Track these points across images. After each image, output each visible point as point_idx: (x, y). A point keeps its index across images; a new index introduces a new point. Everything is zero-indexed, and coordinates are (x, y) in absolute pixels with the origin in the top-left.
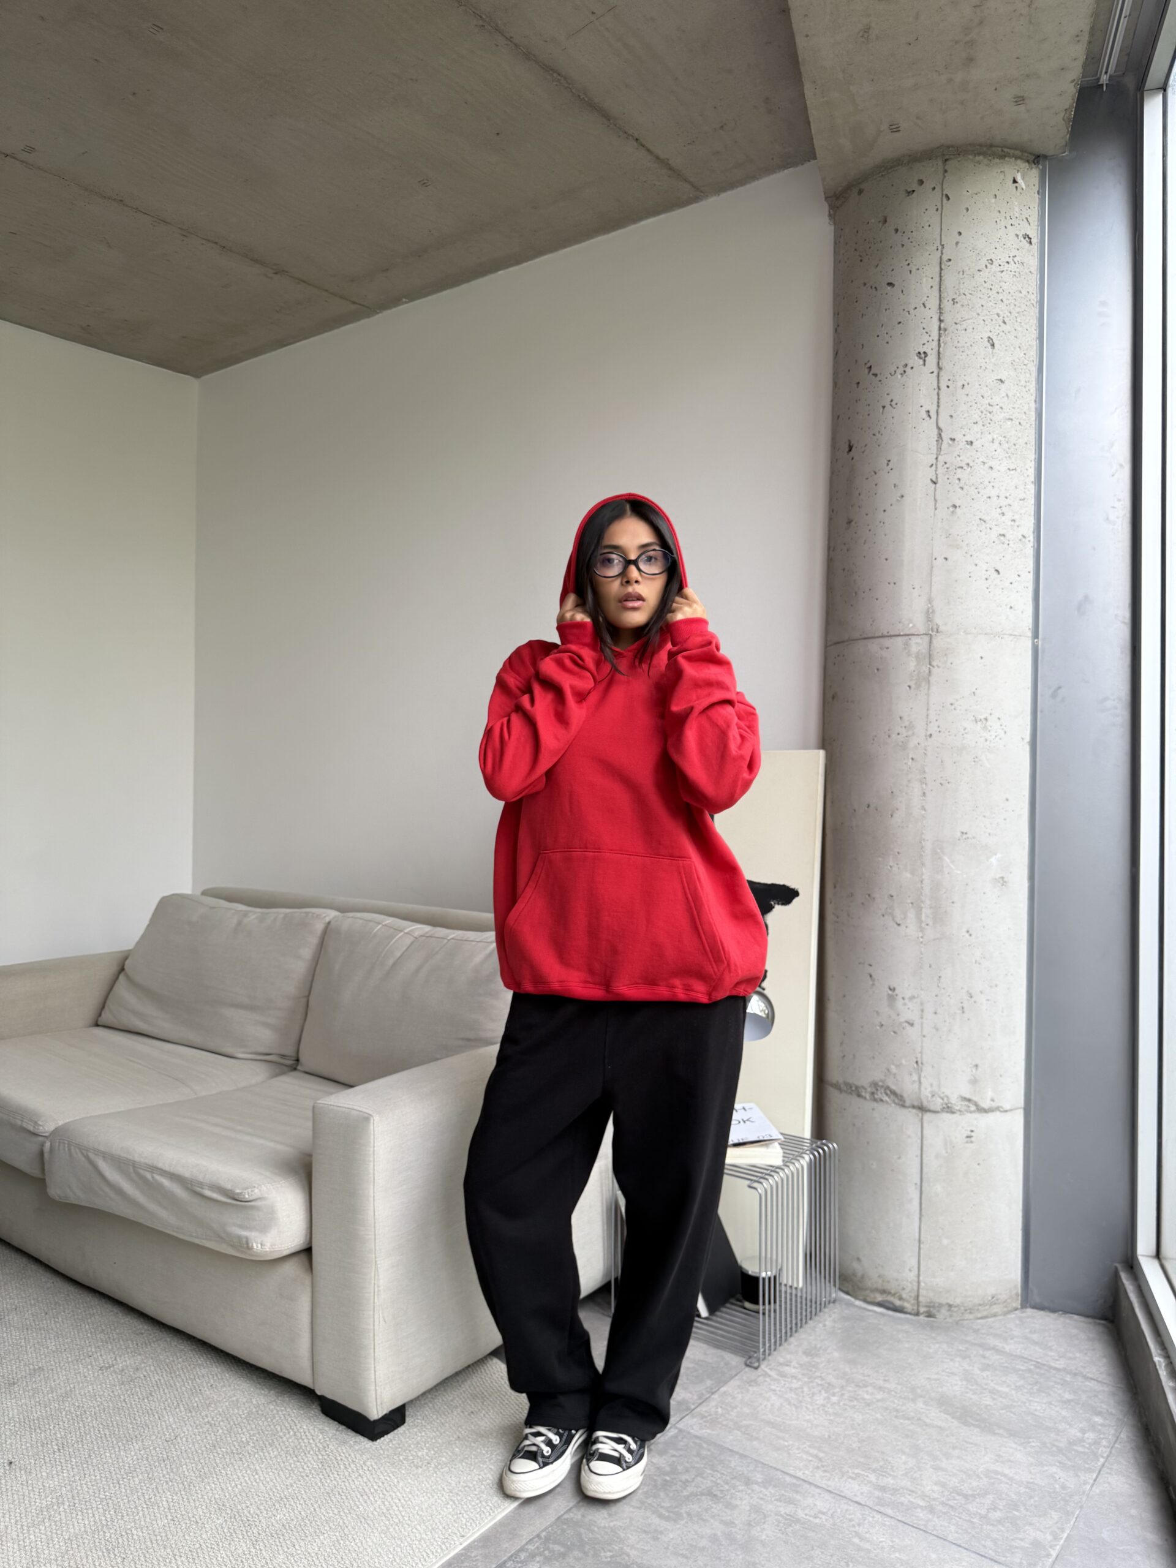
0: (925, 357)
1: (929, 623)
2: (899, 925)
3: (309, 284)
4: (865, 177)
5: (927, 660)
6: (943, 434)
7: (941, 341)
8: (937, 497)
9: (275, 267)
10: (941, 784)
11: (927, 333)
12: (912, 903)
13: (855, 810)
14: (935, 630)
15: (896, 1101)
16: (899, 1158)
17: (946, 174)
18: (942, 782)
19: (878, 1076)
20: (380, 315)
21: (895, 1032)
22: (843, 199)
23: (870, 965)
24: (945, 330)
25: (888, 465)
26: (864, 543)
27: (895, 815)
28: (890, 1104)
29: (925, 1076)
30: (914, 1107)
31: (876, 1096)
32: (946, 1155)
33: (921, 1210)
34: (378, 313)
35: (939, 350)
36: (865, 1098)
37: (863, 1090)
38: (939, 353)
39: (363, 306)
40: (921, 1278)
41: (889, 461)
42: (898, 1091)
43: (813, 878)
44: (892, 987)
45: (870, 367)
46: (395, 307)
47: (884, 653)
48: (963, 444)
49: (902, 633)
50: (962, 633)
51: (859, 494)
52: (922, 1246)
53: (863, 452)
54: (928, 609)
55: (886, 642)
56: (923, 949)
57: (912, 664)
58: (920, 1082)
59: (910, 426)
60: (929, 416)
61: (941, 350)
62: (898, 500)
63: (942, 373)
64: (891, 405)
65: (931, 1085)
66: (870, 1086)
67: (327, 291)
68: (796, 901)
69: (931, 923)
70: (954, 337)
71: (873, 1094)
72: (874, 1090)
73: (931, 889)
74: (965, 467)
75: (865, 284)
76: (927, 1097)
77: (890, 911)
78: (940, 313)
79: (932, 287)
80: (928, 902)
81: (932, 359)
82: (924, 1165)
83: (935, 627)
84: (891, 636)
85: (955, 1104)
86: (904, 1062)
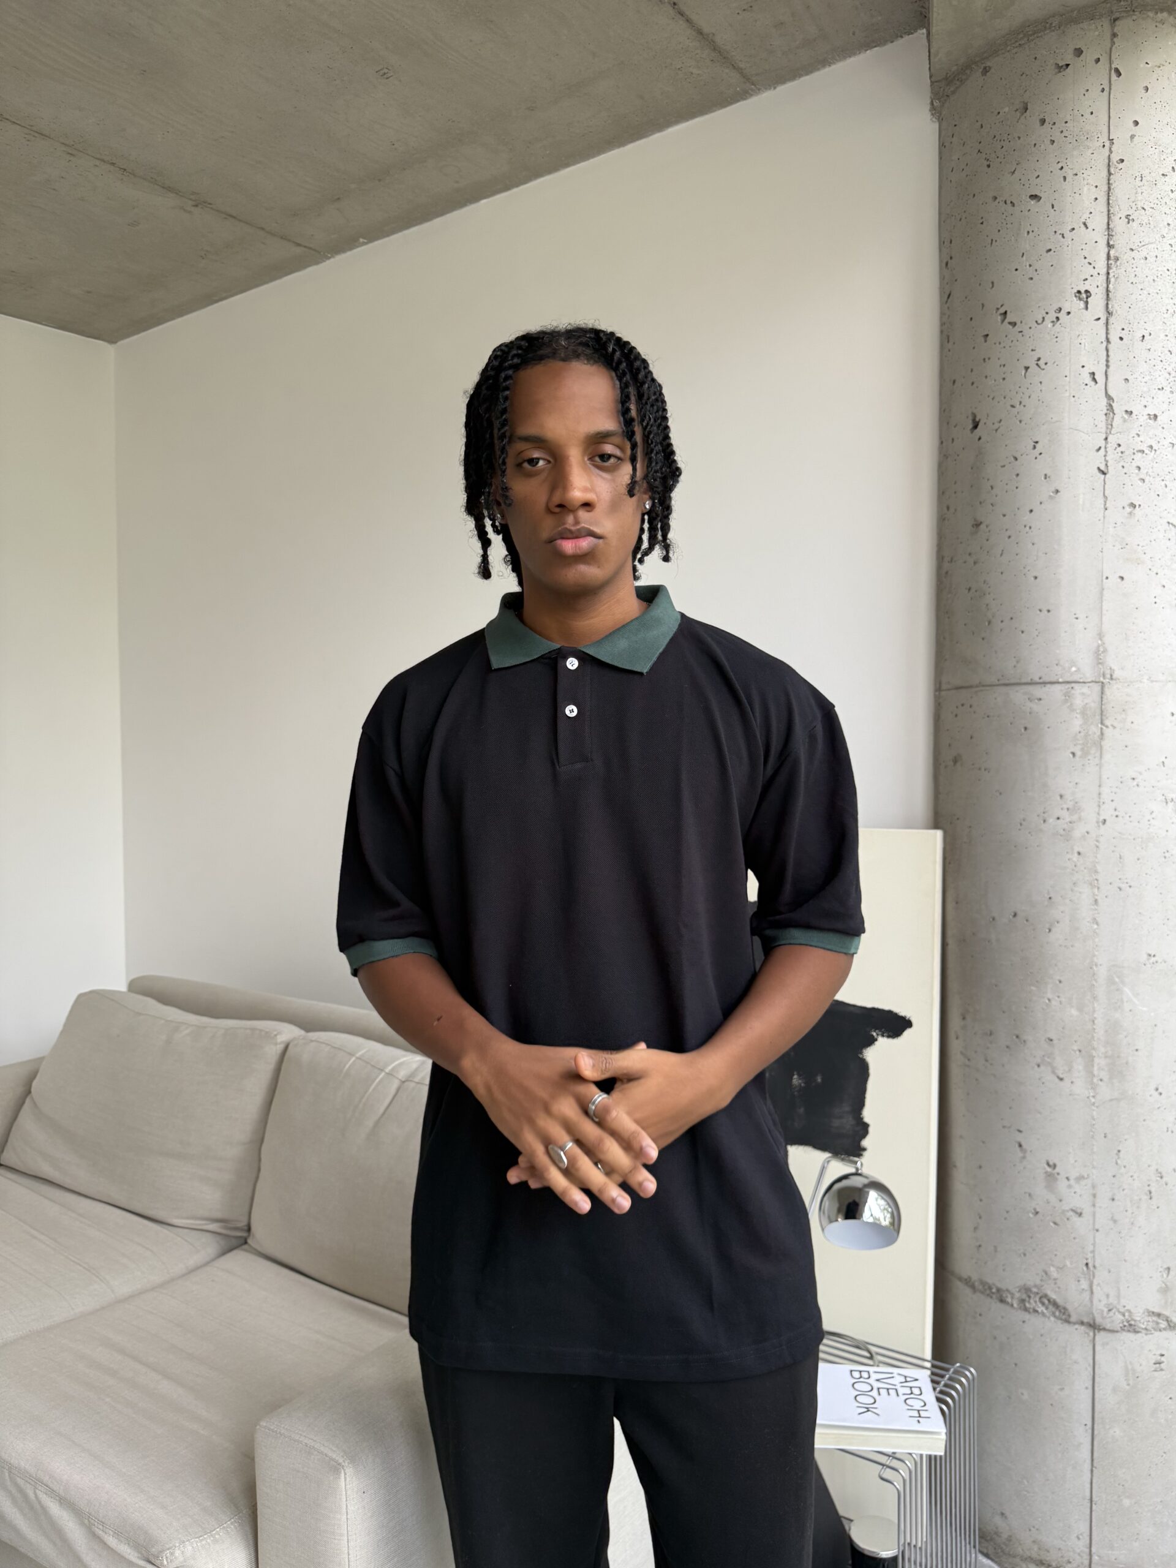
0: (1087, 298)
1: (1100, 666)
2: (1061, 1079)
3: (240, 221)
4: (994, 49)
5: (1098, 717)
6: (1113, 405)
7: (1111, 275)
8: (1106, 495)
9: (192, 197)
10: (1120, 889)
11: (1090, 264)
12: (1080, 1051)
13: (994, 919)
14: (1109, 676)
15: (1057, 1313)
16: (1062, 1389)
17: (1115, 40)
18: (1123, 886)
19: (1031, 1278)
20: (332, 260)
21: (1055, 1223)
22: (958, 83)
23: (1020, 1131)
24: (1117, 259)
25: (1035, 447)
26: (1001, 555)
27: (1053, 930)
28: (1049, 1318)
29: (1099, 1285)
30: (1082, 1323)
31: (1027, 1305)
32: (1128, 1387)
33: (1092, 1460)
34: (329, 258)
35: (1108, 287)
36: (1012, 1305)
37: (1009, 1296)
38: (1108, 291)
39: (310, 248)
40: (1094, 1550)
41: (1037, 442)
42: (1060, 1301)
43: (932, 1005)
44: (1051, 1163)
45: (1006, 313)
46: (351, 249)
47: (1035, 707)
48: (1143, 419)
49: (1060, 680)
50: (1145, 681)
51: (992, 488)
52: (1094, 1507)
53: (996, 430)
54: (1099, 646)
55: (1038, 691)
56: (1095, 1113)
57: (1077, 723)
58: (1092, 1292)
59: (1067, 394)
60: (1094, 380)
61: (1111, 286)
62: (1050, 496)
63: (1111, 320)
64: (1037, 364)
65: (1108, 1296)
66: (1019, 1291)
67: (263, 229)
68: (907, 1033)
69: (1106, 1079)
70: (1129, 269)
71: (1023, 1301)
72: (1024, 1296)
73: (1106, 1031)
74: (1147, 451)
75: (995, 198)
76: (1103, 1311)
77: (1049, 1060)
78: (1109, 235)
79: (1096, 199)
80: (1102, 1050)
81: (1097, 301)
82: (1097, 1400)
83: (1108, 672)
84: (1045, 683)
85: (1139, 1321)
86: (1068, 1263)
